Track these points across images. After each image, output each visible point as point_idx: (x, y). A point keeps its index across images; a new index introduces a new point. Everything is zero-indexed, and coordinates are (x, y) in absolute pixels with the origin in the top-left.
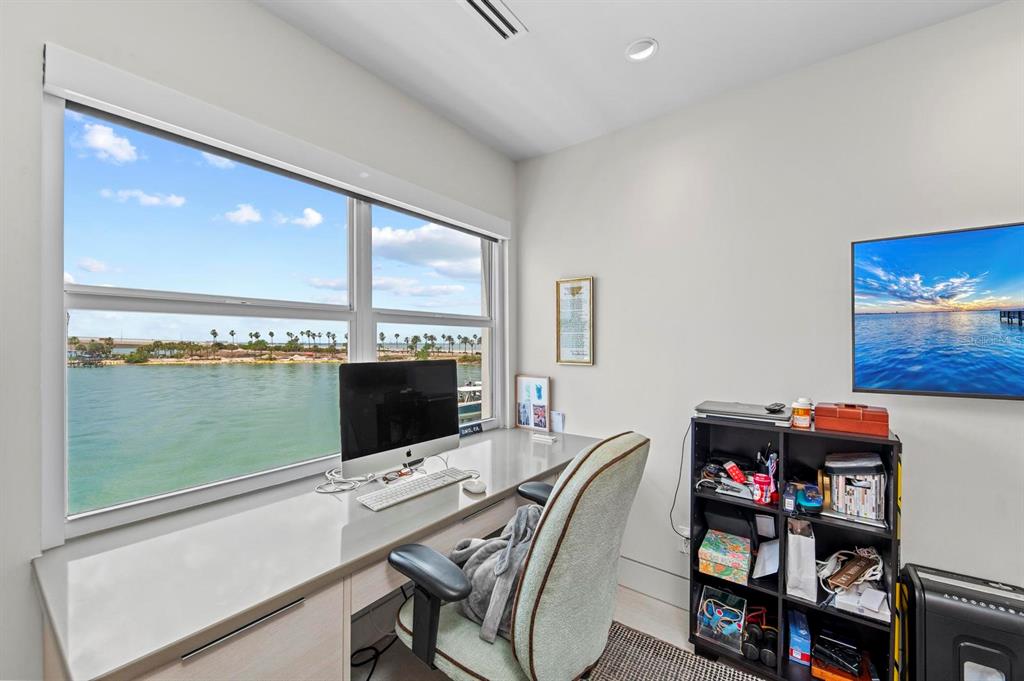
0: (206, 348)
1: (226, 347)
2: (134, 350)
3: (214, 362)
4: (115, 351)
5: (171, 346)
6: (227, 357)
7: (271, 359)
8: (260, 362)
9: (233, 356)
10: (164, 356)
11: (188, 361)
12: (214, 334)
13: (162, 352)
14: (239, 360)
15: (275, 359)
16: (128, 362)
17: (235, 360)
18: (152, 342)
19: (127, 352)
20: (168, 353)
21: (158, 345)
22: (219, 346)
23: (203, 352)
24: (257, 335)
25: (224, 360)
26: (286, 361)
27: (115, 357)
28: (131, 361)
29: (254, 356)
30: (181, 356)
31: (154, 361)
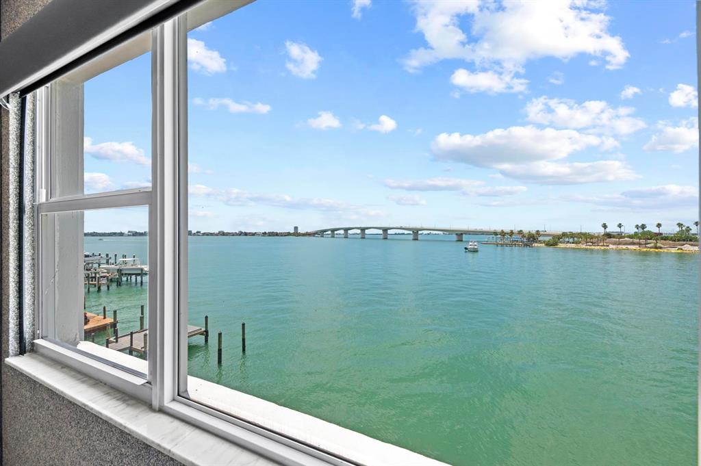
0: (598, 237)
1: (614, 237)
2: (551, 238)
3: (603, 248)
4: (540, 239)
5: (572, 235)
6: (614, 244)
7: (656, 248)
8: (645, 250)
9: (620, 244)
10: (568, 242)
11: (584, 246)
12: (605, 226)
13: (567, 240)
14: (624, 247)
15: (661, 248)
16: (547, 245)
17: (620, 247)
18: (561, 233)
19: (547, 239)
20: (571, 240)
21: (564, 235)
22: (609, 235)
23: (594, 240)
24: (643, 227)
25: (611, 246)
26: (673, 250)
27: (540, 242)
28: (548, 244)
29: (639, 244)
30: (580, 243)
31: (561, 245)
